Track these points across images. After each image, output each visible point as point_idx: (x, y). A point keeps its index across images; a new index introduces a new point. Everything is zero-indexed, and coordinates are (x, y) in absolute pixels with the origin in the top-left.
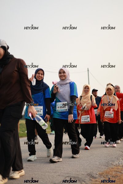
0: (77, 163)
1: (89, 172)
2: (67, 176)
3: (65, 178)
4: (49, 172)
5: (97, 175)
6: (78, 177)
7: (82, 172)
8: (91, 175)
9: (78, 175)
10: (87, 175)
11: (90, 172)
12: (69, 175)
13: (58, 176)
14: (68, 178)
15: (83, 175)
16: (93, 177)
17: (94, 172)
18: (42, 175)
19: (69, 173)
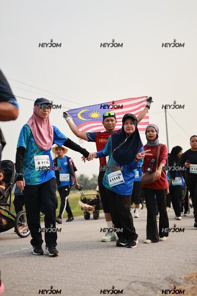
0: (148, 260)
1: (168, 275)
2: (133, 280)
3: (130, 284)
4: (104, 275)
5: (181, 280)
6: (151, 283)
7: (156, 275)
8: (172, 280)
9: (151, 279)
10: (166, 279)
11: (171, 275)
12: (136, 280)
13: (119, 281)
14: (134, 283)
15: (159, 279)
16: (175, 282)
17: (176, 275)
18: (92, 278)
19: (135, 276)
